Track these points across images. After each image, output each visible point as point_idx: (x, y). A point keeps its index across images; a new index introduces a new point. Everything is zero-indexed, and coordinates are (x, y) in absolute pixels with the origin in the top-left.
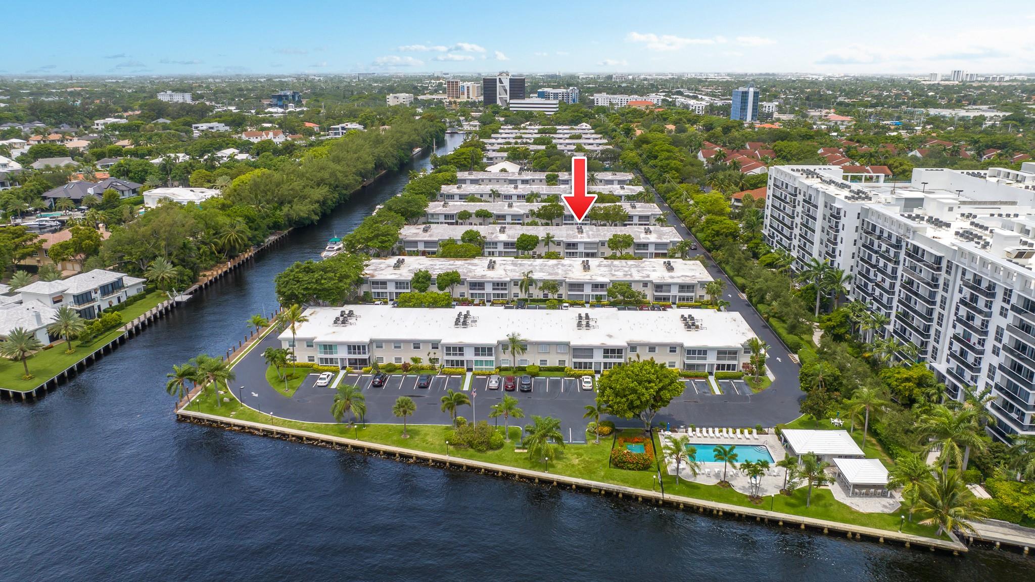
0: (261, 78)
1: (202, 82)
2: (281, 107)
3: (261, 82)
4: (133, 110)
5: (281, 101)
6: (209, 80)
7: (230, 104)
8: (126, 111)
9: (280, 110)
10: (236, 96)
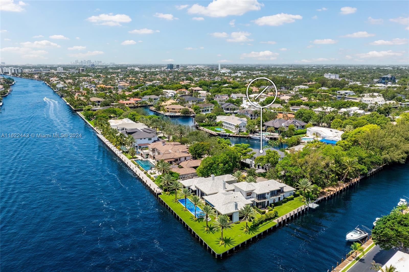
0: (374, 67)
1: (345, 69)
2: (384, 83)
3: (374, 69)
4: (312, 82)
5: (384, 80)
6: (349, 68)
7: (357, 81)
8: (309, 82)
9: (383, 85)
10: (361, 77)
